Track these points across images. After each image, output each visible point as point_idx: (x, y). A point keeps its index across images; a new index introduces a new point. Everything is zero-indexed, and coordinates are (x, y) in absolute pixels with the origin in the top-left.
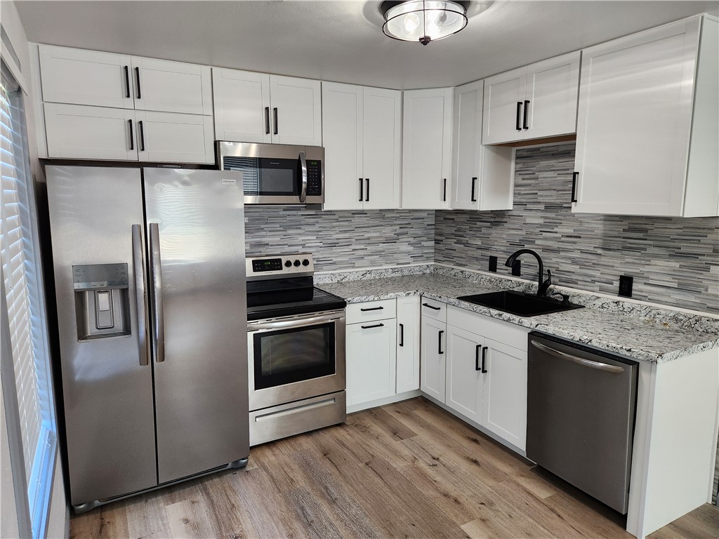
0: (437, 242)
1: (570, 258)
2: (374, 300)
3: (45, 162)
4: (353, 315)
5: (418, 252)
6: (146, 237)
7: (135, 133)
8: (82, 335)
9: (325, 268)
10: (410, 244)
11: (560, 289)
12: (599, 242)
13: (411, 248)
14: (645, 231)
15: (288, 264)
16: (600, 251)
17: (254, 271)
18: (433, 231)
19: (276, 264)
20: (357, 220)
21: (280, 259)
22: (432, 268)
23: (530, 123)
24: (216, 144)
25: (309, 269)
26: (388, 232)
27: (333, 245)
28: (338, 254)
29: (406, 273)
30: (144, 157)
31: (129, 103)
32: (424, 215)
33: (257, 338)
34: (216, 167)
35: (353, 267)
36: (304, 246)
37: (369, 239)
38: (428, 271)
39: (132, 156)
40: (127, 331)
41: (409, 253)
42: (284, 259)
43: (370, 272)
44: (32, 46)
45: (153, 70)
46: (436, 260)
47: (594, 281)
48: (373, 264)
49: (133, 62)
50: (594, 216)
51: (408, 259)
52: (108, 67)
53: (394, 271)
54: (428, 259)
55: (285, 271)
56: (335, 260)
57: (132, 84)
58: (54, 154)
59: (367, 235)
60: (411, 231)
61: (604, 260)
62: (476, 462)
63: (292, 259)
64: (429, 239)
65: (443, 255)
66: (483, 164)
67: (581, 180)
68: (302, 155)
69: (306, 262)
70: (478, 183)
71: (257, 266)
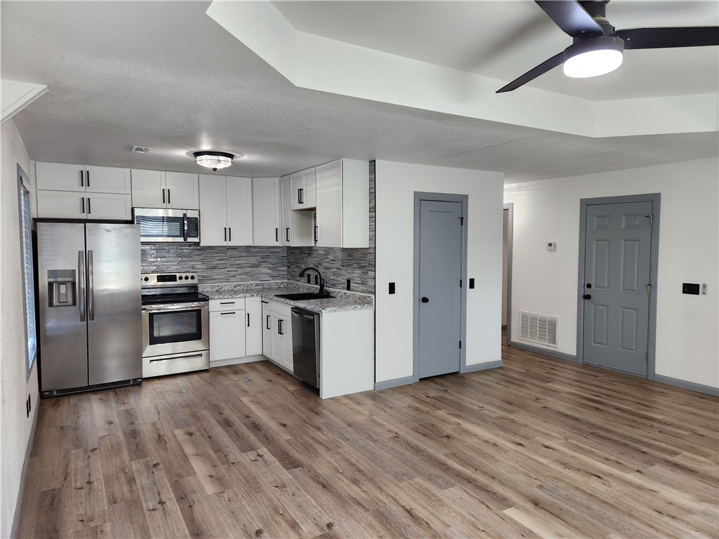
0: (288, 267)
1: (333, 272)
2: (228, 298)
3: (37, 221)
4: (214, 306)
5: (276, 273)
6: (87, 258)
7: (86, 204)
8: (51, 304)
9: (208, 282)
10: (269, 268)
11: (331, 289)
12: (340, 263)
13: (270, 271)
14: (352, 256)
15: (181, 278)
16: (341, 267)
17: (158, 281)
18: (286, 261)
19: (173, 278)
20: (230, 253)
21: (176, 276)
22: (285, 284)
23: (304, 200)
24: (133, 210)
25: (195, 281)
26: (253, 260)
27: (214, 268)
28: (216, 274)
29: (266, 286)
30: (90, 217)
31: (83, 189)
32: (279, 250)
33: (151, 315)
34: (131, 222)
35: (229, 282)
36: (193, 268)
37: (239, 264)
38: (282, 286)
39: (84, 216)
40: (74, 304)
41: (269, 274)
42: (178, 275)
43: (240, 285)
44: (32, 162)
45: (96, 172)
46: (288, 279)
47: (340, 284)
48: (242, 280)
49: (85, 168)
50: (338, 249)
51: (268, 278)
52: (73, 171)
53: (257, 285)
54: (283, 278)
55: (178, 282)
56: (215, 277)
57: (85, 179)
58: (39, 217)
59: (237, 262)
60: (270, 260)
61: (343, 272)
63: (184, 275)
64: (283, 266)
65: (291, 275)
66: (292, 221)
67: (318, 230)
68: (185, 215)
69: (193, 278)
70: (290, 231)
71: (160, 279)
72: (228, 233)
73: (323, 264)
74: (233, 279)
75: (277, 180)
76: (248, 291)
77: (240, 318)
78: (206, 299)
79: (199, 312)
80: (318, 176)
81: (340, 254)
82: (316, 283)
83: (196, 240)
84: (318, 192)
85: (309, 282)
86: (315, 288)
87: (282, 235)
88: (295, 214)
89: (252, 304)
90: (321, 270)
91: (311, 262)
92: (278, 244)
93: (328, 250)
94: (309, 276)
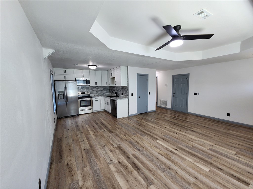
1: (119, 91)
2: (97, 97)
3: (55, 81)
4: (94, 99)
5: (107, 92)
6: (66, 89)
7: (65, 77)
8: (59, 99)
9: (92, 94)
11: (119, 95)
12: (121, 89)
14: (123, 88)
15: (86, 93)
19: (85, 93)
20: (97, 87)
23: (113, 75)
24: (75, 78)
25: (89, 94)
26: (102, 89)
27: (93, 91)
28: (94, 92)
29: (105, 95)
30: (66, 80)
31: (64, 74)
32: (108, 87)
33: (80, 101)
34: (75, 81)
36: (89, 91)
38: (108, 94)
39: (65, 80)
40: (64, 99)
41: (105, 92)
42: (86, 92)
43: (99, 95)
44: (53, 68)
45: (67, 70)
47: (121, 94)
48: (100, 93)
49: (65, 69)
50: (120, 86)
52: (62, 70)
53: (103, 94)
55: (86, 94)
57: (65, 72)
58: (56, 80)
59: (98, 89)
60: (105, 89)
61: (121, 91)
63: (87, 92)
64: (108, 90)
65: (110, 92)
67: (116, 82)
68: (87, 79)
69: (89, 93)
70: (110, 82)
71: (82, 93)
72: (96, 83)
74: (98, 93)
75: (107, 71)
76: (101, 96)
77: (99, 102)
78: (92, 97)
79: (90, 100)
80: (115, 70)
82: (116, 94)
83: (89, 85)
84: (116, 74)
86: (115, 95)
87: (108, 83)
88: (111, 79)
89: (102, 98)
90: (117, 91)
91: (114, 89)
92: (107, 85)
93: (118, 86)
94: (114, 92)
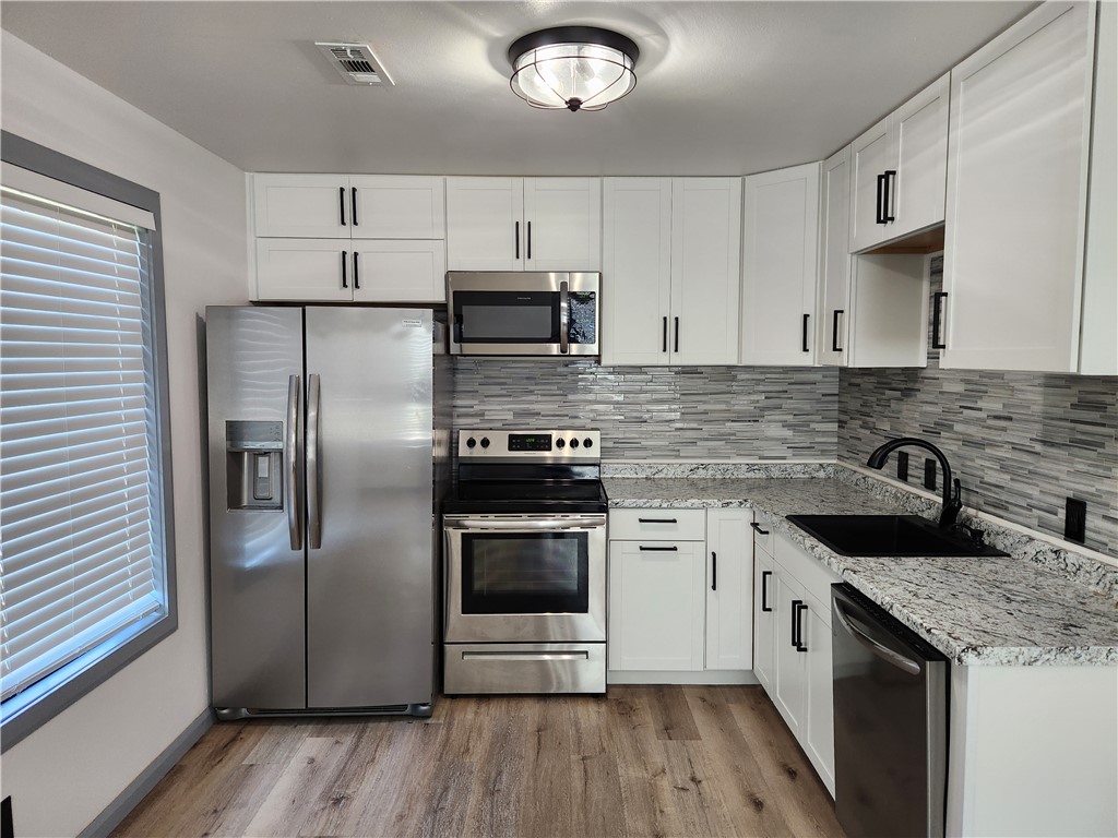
0: (842, 424)
1: (999, 459)
2: (660, 507)
4: (626, 526)
5: (803, 440)
6: (306, 394)
7: (350, 270)
8: (235, 501)
9: (627, 453)
10: (786, 425)
11: (987, 520)
12: (1036, 430)
13: (788, 433)
14: (1101, 407)
15: (561, 443)
16: (1038, 447)
17: (510, 449)
18: (836, 406)
19: (543, 443)
21: (549, 436)
22: (831, 469)
23: (896, 207)
24: (448, 276)
25: (592, 453)
26: (742, 403)
28: (649, 435)
29: (776, 473)
30: (359, 296)
31: (345, 231)
32: (818, 377)
33: (467, 539)
34: (445, 306)
35: (678, 457)
36: (592, 418)
37: (706, 413)
38: (822, 474)
39: (347, 295)
41: (784, 441)
42: (555, 434)
43: (705, 467)
45: (375, 190)
46: (840, 457)
47: (1030, 507)
48: (712, 454)
49: (348, 181)
50: (1029, 376)
51: (782, 450)
52: (321, 190)
53: (751, 468)
54: (824, 453)
55: (555, 453)
56: (644, 443)
57: (348, 209)
58: (262, 296)
59: (701, 407)
60: (788, 404)
61: (1044, 466)
62: (758, 805)
63: (568, 436)
64: (826, 420)
65: (847, 448)
66: (855, 286)
67: (950, 307)
68: (564, 285)
69: (588, 443)
70: (844, 320)
71: (516, 442)
72: (671, 332)
73: (958, 427)
74: (689, 450)
75: (813, 169)
76: (725, 488)
78: (605, 505)
79: (581, 539)
80: (960, 100)
81: (1035, 400)
82: (930, 485)
83: (593, 349)
85: (903, 475)
86: (928, 504)
87: (820, 333)
88: (867, 267)
89: (728, 526)
90: (947, 445)
91: (912, 418)
92: (807, 360)
93: (979, 383)
94: (904, 458)
